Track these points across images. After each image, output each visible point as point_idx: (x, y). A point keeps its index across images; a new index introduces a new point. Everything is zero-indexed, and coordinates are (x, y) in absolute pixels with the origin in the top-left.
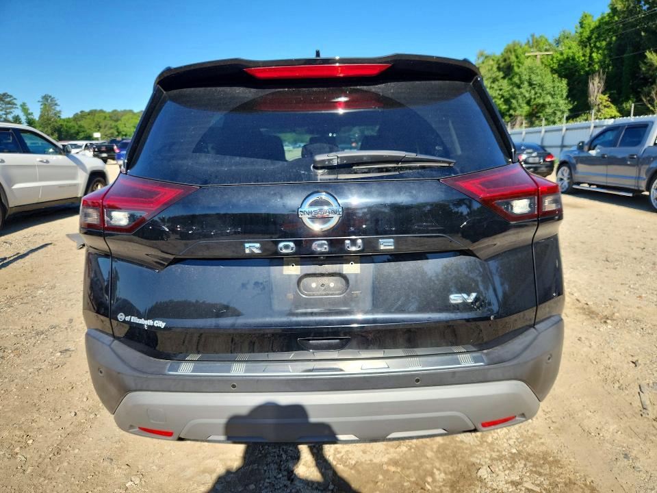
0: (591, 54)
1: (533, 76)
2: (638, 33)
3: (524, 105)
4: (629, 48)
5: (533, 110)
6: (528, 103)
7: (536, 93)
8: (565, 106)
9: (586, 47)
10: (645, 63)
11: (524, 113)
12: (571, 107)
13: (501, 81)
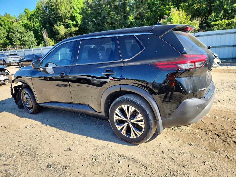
0: (33, 23)
1: (18, 29)
2: (49, 18)
3: (18, 40)
4: (48, 23)
5: (22, 42)
6: (19, 39)
7: (21, 36)
8: (35, 41)
9: (31, 20)
10: (55, 28)
11: (19, 44)
12: (37, 41)
13: (3, 30)
